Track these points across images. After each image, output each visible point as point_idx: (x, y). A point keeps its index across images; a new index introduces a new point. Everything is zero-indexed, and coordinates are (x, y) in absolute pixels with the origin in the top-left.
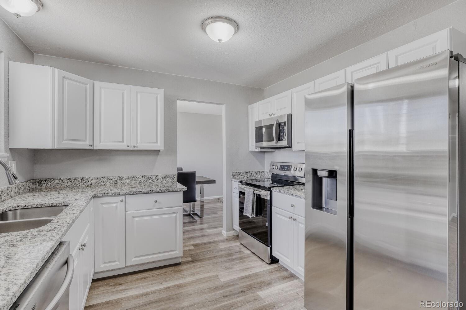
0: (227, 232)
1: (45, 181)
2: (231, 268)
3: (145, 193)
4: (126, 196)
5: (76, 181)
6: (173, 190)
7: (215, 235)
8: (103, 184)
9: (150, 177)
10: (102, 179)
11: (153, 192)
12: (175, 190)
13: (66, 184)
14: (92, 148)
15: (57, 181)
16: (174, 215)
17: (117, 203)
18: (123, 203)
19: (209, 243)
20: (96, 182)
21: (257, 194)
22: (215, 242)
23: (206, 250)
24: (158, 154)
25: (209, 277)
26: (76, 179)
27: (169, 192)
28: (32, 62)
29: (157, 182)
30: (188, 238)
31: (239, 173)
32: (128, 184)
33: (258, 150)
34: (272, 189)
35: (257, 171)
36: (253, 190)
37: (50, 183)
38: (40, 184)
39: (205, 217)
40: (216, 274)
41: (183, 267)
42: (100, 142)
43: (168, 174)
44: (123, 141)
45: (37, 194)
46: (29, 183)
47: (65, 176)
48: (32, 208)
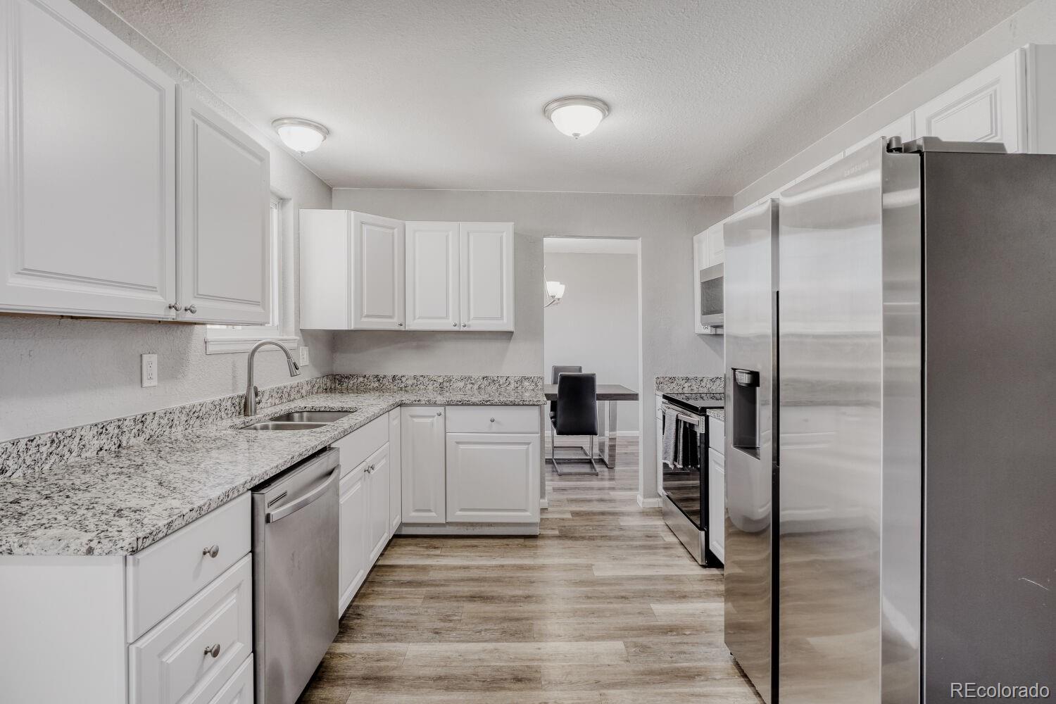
0: (644, 498)
1: (346, 377)
2: (624, 559)
3: (474, 404)
4: (447, 407)
5: (385, 381)
6: (521, 403)
7: (622, 501)
8: (422, 387)
9: (496, 379)
10: (421, 378)
11: (488, 403)
12: (524, 403)
13: (373, 384)
14: (402, 328)
15: (361, 379)
16: (524, 447)
17: (433, 417)
18: (441, 419)
19: (603, 513)
20: (413, 384)
21: (685, 423)
22: (617, 513)
23: (591, 523)
24: (510, 339)
25: (576, 565)
26: (385, 377)
27: (514, 405)
28: (331, 208)
29: (508, 388)
30: (568, 501)
31: (672, 380)
32: (460, 389)
33: (709, 331)
34: (709, 412)
35: (713, 376)
36: (676, 413)
37: (352, 382)
38: (341, 382)
39: (617, 468)
40: (590, 562)
41: (539, 542)
42: (414, 319)
43: (529, 376)
44: (447, 317)
45: (333, 395)
46: (325, 379)
47: (370, 372)
48: (319, 411)
